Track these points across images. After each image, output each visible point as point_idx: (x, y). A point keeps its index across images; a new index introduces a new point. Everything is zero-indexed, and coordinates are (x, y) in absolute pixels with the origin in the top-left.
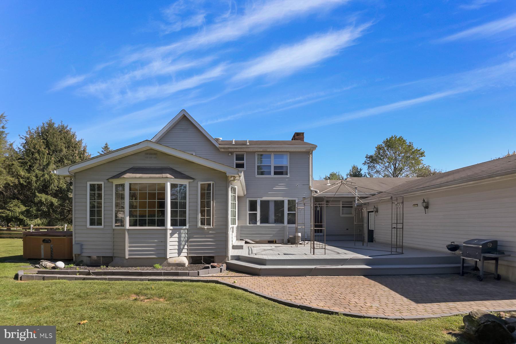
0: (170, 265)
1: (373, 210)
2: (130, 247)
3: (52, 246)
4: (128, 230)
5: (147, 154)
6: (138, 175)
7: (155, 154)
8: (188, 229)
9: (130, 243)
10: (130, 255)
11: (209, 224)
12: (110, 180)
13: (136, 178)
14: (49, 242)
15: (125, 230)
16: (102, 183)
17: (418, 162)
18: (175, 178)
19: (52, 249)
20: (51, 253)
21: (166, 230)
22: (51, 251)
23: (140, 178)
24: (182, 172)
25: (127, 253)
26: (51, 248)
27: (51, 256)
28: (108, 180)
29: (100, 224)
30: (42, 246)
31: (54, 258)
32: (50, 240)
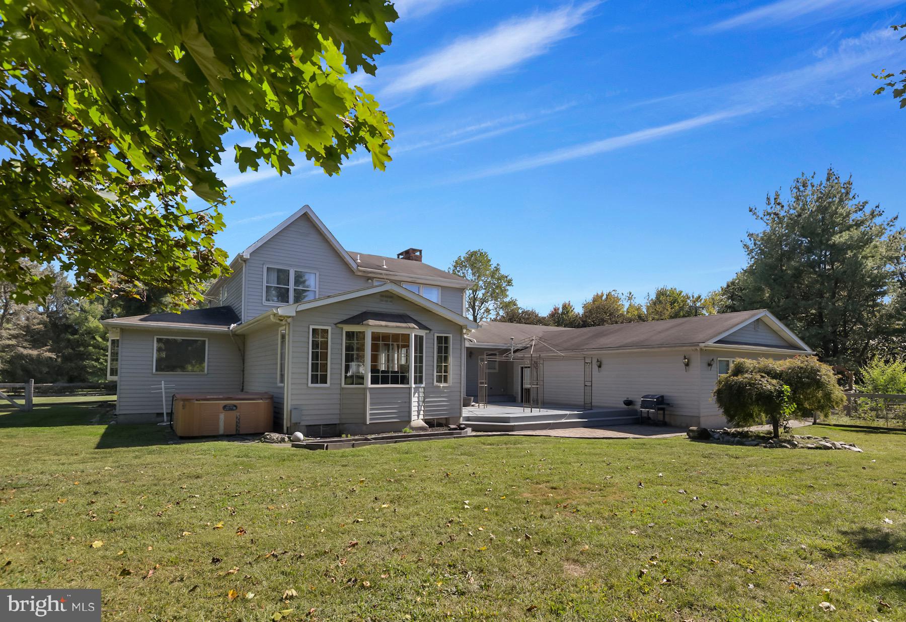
0: (413, 429)
1: (529, 366)
2: (371, 409)
3: (238, 414)
4: (371, 388)
5: (382, 296)
6: (383, 323)
7: (391, 297)
8: (424, 388)
9: (371, 404)
10: (371, 419)
11: (446, 381)
12: (340, 326)
13: (381, 326)
14: (235, 408)
15: (365, 389)
16: (329, 328)
17: (504, 292)
18: (420, 328)
19: (239, 420)
20: (237, 426)
21: (410, 388)
22: (237, 422)
23: (386, 326)
24: (420, 322)
25: (368, 417)
26: (237, 417)
27: (237, 430)
28: (336, 324)
29: (324, 381)
30: (222, 417)
31: (241, 433)
32: (236, 406)
